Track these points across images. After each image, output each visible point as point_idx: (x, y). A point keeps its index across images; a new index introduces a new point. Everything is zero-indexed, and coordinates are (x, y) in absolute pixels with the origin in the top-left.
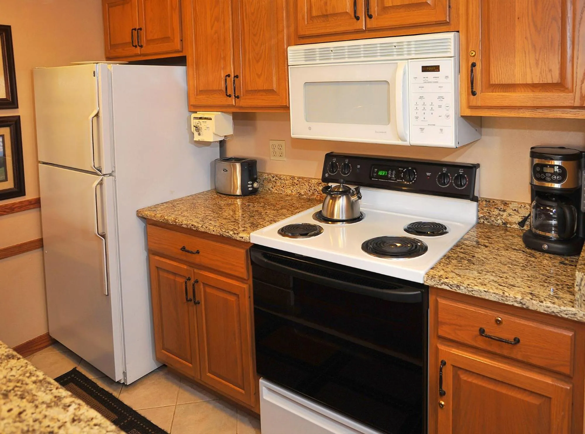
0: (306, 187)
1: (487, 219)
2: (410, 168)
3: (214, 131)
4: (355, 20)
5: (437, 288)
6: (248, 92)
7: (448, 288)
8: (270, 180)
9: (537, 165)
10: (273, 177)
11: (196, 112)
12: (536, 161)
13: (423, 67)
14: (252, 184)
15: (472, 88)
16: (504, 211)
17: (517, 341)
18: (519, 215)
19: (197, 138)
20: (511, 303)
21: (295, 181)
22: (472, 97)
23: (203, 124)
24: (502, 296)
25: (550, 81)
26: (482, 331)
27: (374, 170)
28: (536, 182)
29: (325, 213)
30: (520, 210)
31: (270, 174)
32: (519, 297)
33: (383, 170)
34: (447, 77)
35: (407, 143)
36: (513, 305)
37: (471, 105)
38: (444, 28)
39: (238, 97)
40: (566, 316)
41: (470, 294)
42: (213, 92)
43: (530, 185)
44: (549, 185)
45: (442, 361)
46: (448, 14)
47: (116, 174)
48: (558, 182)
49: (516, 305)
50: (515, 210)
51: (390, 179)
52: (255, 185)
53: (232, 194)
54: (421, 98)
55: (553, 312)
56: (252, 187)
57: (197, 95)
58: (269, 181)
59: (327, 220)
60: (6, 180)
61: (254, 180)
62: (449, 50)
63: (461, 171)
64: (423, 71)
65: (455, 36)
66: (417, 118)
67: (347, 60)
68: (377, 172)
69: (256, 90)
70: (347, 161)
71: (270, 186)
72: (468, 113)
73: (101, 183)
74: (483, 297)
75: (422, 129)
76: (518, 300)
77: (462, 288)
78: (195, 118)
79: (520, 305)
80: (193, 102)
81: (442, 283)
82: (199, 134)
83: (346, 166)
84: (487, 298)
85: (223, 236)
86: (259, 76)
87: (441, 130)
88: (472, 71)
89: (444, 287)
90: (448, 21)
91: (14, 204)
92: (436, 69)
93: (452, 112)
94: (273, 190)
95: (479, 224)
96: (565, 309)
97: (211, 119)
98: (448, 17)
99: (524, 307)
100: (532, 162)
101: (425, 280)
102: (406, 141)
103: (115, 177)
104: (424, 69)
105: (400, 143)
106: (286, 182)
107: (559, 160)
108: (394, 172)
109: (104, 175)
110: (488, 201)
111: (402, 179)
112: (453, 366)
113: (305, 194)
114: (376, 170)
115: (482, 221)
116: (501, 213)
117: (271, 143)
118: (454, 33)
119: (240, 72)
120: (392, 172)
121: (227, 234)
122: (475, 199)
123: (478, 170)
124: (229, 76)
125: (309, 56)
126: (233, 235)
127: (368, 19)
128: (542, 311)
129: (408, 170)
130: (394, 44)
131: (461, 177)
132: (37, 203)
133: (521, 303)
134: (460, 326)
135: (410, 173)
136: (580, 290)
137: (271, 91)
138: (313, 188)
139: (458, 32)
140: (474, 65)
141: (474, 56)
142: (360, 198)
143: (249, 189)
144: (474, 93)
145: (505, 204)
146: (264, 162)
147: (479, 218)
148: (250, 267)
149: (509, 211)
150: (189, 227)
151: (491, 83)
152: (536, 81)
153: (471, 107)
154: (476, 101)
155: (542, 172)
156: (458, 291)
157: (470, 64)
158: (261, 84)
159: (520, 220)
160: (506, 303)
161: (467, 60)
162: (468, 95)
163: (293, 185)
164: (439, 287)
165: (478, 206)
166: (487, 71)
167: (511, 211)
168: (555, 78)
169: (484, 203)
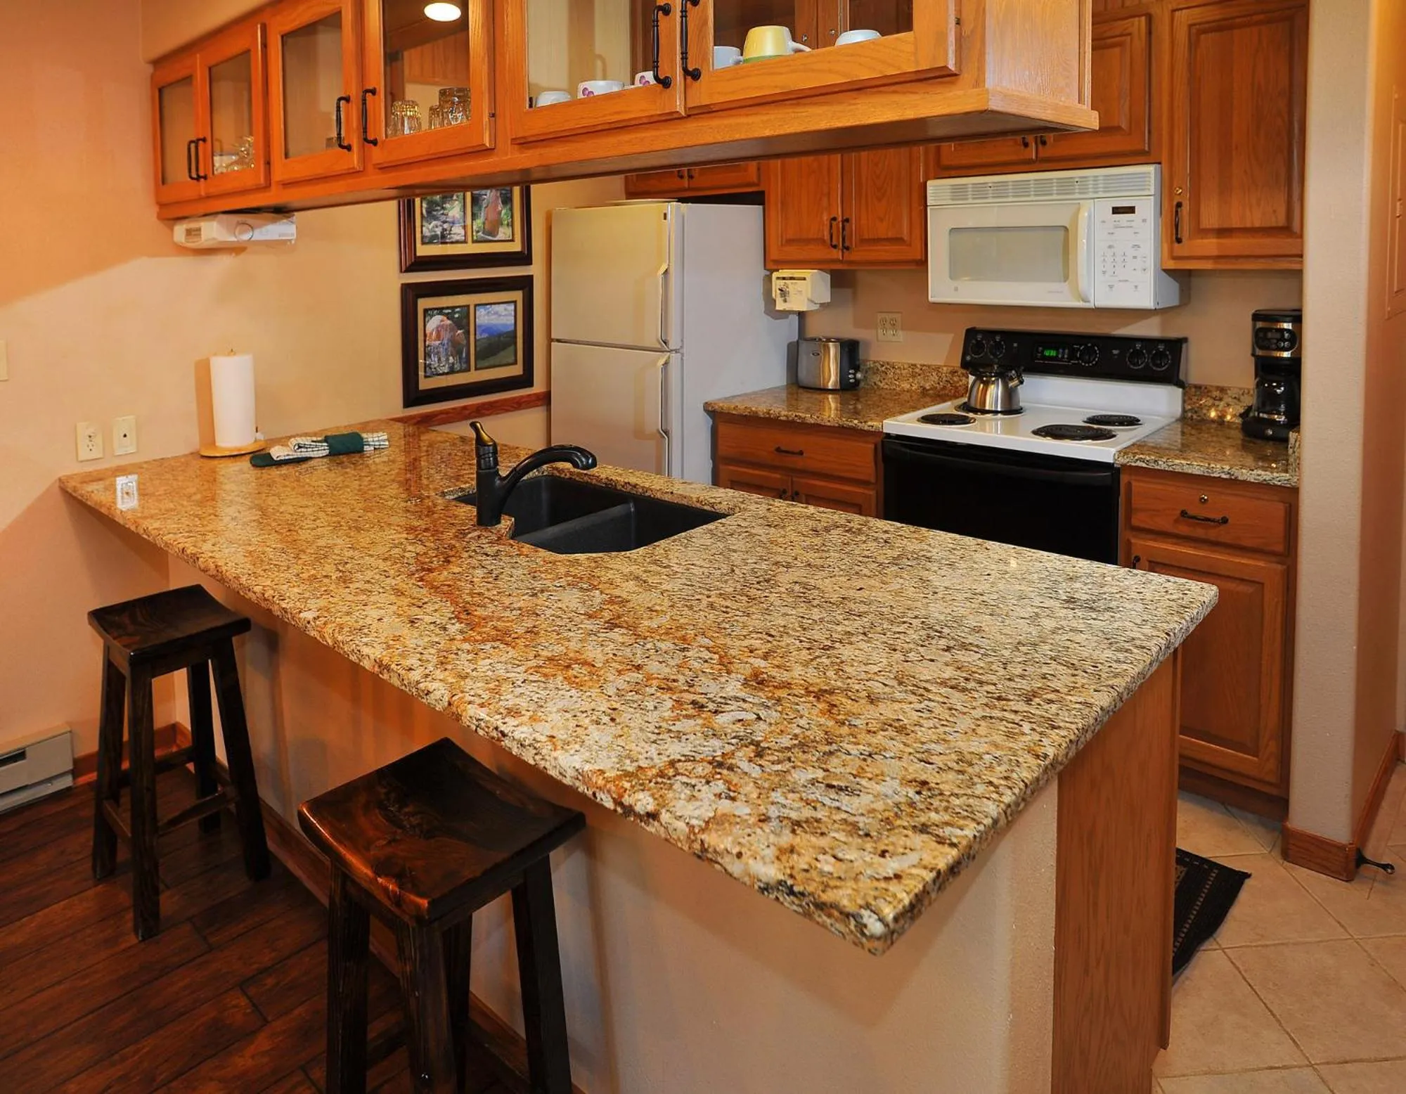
0: (934, 378)
1: (1196, 412)
2: (1089, 345)
3: (810, 296)
4: (1023, 147)
5: (1130, 466)
6: (864, 241)
7: (1144, 465)
8: (878, 370)
9: (1261, 329)
10: (883, 366)
11: (777, 270)
12: (1260, 325)
13: (1113, 208)
14: (854, 374)
15: (1177, 234)
16: (1221, 400)
17: (1225, 521)
18: (1241, 404)
19: (780, 306)
20: (1216, 475)
21: (917, 370)
22: (1176, 245)
23: (792, 286)
24: (1208, 468)
25: (1274, 224)
26: (1183, 513)
27: (1037, 349)
28: (1259, 352)
29: (973, 404)
30: (1242, 398)
31: (878, 362)
32: (1227, 468)
33: (1050, 348)
34: (1144, 221)
35: (1091, 305)
36: (1220, 477)
37: (1175, 254)
38: (1142, 159)
39: (847, 248)
40: (1279, 483)
41: (1171, 469)
42: (808, 241)
43: (1253, 358)
44: (1278, 354)
45: (1135, 557)
46: (1147, 141)
47: (685, 350)
48: (1287, 350)
49: (1224, 476)
50: (1235, 398)
51: (1061, 360)
52: (859, 375)
53: (822, 387)
54: (1110, 247)
55: (1265, 480)
56: (855, 378)
57: (782, 245)
58: (876, 372)
59: (975, 411)
60: (515, 363)
61: (857, 369)
62: (1147, 187)
63: (1161, 347)
64: (1114, 213)
65: (1155, 169)
66: (1104, 272)
67: (1010, 199)
68: (1043, 352)
69: (874, 239)
70: (998, 338)
71: (877, 378)
72: (1171, 265)
73: (666, 364)
74: (1186, 471)
75: (1111, 287)
76: (1225, 470)
77: (1160, 463)
78: (778, 278)
79: (1227, 477)
80: (774, 254)
81: (1137, 460)
82: (785, 301)
83: (998, 345)
84: (1190, 472)
85: (843, 427)
86: (881, 220)
87: (1136, 287)
88: (1177, 212)
89: (1139, 464)
90: (1147, 149)
91: (522, 397)
92: (1131, 210)
93: (1150, 263)
94: (881, 385)
95: (1183, 419)
96: (1278, 475)
97: (804, 279)
98: (1147, 145)
99: (1233, 477)
100: (1254, 326)
101: (1116, 457)
102: (1089, 302)
103: (683, 355)
104: (1115, 211)
105: (1081, 304)
106: (903, 372)
107: (1289, 322)
108: (1067, 351)
109: (671, 351)
110: (1198, 387)
111: (1078, 359)
112: (1150, 562)
113: (931, 389)
114: (1040, 349)
115: (1190, 414)
116: (1217, 403)
117: (880, 316)
118: (1154, 165)
119: (851, 215)
120: (1064, 350)
121: (850, 424)
122: (1180, 384)
123: (1184, 346)
124: (834, 219)
125: (958, 193)
126: (859, 424)
127: (1040, 146)
128: (1252, 480)
129: (1086, 347)
130: (1077, 180)
131: (1161, 355)
132: (545, 399)
133: (1229, 473)
134: (1158, 511)
135: (1089, 351)
136: (1294, 452)
137: (898, 240)
138: (944, 379)
139: (1160, 163)
140: (1179, 205)
141: (1180, 194)
142: (1022, 382)
143: (851, 381)
144: (1179, 241)
145: (1222, 390)
146: (868, 344)
147: (1184, 411)
148: (881, 465)
149: (1227, 399)
150: (790, 419)
151: (1201, 227)
152: (1257, 224)
153: (1174, 258)
154: (1180, 250)
155: (1265, 338)
156: (1156, 467)
157: (1175, 203)
158: (883, 230)
159: (1242, 411)
160: (1212, 475)
161: (1171, 200)
162: (1172, 242)
163: (913, 376)
164: (1133, 464)
165: (1184, 394)
166: (1196, 214)
167: (1230, 399)
168: (1281, 221)
169: (1193, 390)
